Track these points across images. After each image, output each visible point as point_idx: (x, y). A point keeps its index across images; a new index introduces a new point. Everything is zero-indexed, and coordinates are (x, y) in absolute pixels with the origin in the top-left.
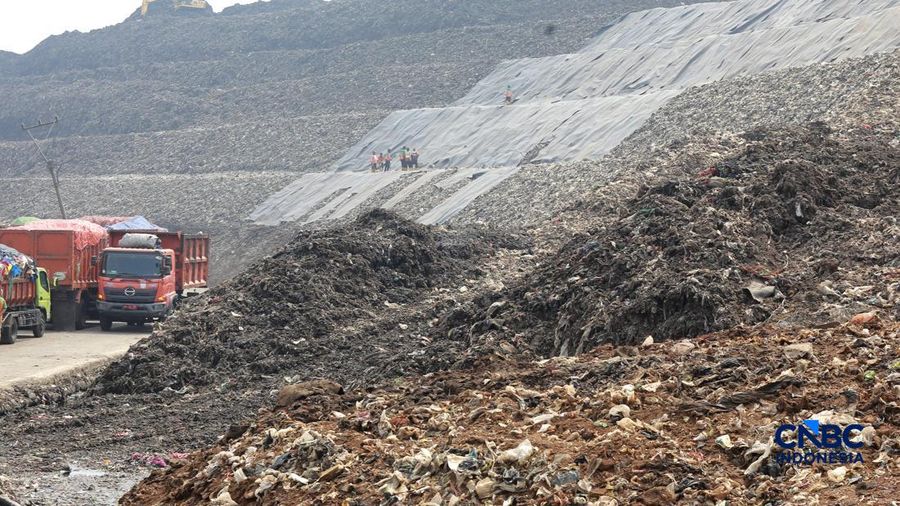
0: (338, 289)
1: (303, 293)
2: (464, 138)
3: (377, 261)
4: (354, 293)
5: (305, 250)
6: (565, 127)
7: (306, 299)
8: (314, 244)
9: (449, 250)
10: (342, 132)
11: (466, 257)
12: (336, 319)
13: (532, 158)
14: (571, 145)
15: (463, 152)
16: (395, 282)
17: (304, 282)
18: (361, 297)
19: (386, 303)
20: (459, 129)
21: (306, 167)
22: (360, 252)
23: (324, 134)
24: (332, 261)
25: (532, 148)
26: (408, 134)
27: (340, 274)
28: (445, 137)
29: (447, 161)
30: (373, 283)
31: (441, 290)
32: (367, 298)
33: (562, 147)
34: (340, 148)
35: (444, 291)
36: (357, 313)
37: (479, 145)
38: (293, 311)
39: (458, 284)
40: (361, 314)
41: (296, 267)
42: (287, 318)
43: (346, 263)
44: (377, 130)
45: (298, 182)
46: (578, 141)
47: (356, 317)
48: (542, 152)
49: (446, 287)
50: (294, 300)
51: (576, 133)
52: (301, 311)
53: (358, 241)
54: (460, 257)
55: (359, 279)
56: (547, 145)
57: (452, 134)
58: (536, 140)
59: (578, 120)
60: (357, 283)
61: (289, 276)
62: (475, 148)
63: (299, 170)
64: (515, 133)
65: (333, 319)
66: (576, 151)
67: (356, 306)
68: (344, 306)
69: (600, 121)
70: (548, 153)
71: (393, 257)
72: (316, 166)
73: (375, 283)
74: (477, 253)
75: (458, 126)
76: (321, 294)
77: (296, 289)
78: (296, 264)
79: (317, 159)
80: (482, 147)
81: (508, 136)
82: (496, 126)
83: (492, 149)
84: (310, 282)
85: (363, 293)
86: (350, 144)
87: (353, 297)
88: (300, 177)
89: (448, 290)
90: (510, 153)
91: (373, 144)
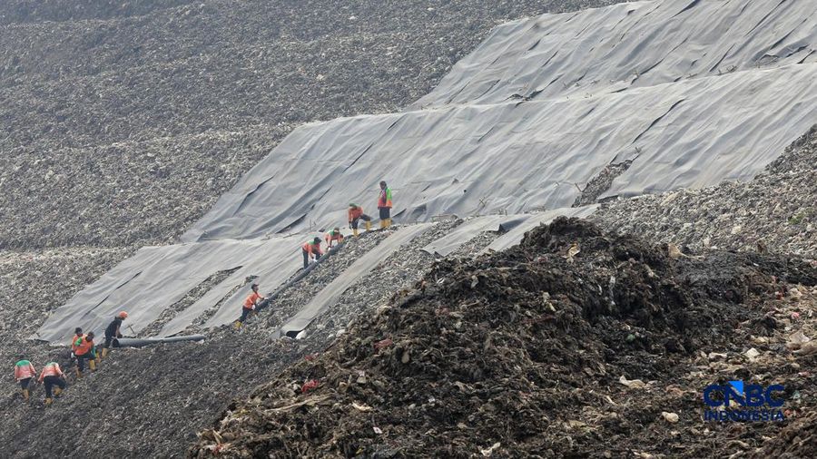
0: (535, 356)
1: (479, 363)
2: (449, 165)
3: (594, 307)
4: (565, 362)
5: (464, 290)
6: (658, 131)
7: (487, 373)
8: (480, 278)
9: (705, 287)
10: (199, 168)
11: (738, 299)
12: (547, 407)
13: (599, 193)
14: (679, 163)
15: (452, 192)
16: (629, 343)
17: (476, 344)
18: (578, 370)
19: (623, 380)
20: (436, 150)
21: (134, 238)
22: (563, 289)
23: (165, 174)
24: (517, 306)
25: (596, 175)
26: (335, 165)
27: (535, 330)
28: (411, 166)
29: (422, 209)
30: (591, 345)
31: (712, 355)
32: (588, 370)
33: (661, 167)
34: (199, 198)
35: (718, 358)
36: (579, 396)
37: (483, 177)
38: (469, 396)
39: (740, 344)
40: (588, 398)
41: (456, 319)
42: (460, 408)
43: (541, 309)
44: (271, 161)
45: (127, 263)
46: (692, 154)
47: (581, 404)
48: (618, 181)
49: (720, 350)
50: (465, 376)
51: (684, 140)
52: (483, 396)
53: (555, 271)
54: (726, 299)
55: (569, 338)
56: (626, 167)
57: (424, 160)
58: (601, 160)
59: (683, 117)
60: (567, 344)
61: (447, 336)
62: (476, 184)
63: (120, 243)
64: (556, 150)
65: (542, 407)
66: (692, 173)
67: (575, 385)
68: (552, 385)
69: (732, 117)
70: (632, 181)
71: (619, 299)
72: (155, 234)
73: (596, 347)
74: (757, 292)
75: (435, 145)
76: (512, 365)
77: (463, 357)
78: (455, 314)
79: (155, 221)
80: (492, 179)
81: (541, 156)
82: (514, 140)
83: (512, 183)
84: (488, 344)
85: (581, 361)
86: (218, 191)
87: (565, 368)
88: (131, 254)
89: (724, 355)
90: (552, 187)
91: (264, 189)
